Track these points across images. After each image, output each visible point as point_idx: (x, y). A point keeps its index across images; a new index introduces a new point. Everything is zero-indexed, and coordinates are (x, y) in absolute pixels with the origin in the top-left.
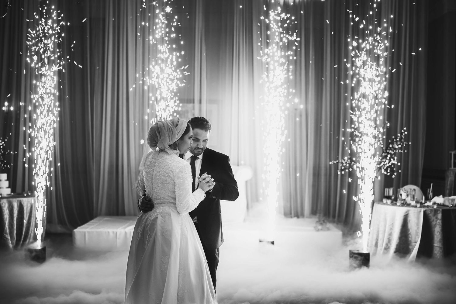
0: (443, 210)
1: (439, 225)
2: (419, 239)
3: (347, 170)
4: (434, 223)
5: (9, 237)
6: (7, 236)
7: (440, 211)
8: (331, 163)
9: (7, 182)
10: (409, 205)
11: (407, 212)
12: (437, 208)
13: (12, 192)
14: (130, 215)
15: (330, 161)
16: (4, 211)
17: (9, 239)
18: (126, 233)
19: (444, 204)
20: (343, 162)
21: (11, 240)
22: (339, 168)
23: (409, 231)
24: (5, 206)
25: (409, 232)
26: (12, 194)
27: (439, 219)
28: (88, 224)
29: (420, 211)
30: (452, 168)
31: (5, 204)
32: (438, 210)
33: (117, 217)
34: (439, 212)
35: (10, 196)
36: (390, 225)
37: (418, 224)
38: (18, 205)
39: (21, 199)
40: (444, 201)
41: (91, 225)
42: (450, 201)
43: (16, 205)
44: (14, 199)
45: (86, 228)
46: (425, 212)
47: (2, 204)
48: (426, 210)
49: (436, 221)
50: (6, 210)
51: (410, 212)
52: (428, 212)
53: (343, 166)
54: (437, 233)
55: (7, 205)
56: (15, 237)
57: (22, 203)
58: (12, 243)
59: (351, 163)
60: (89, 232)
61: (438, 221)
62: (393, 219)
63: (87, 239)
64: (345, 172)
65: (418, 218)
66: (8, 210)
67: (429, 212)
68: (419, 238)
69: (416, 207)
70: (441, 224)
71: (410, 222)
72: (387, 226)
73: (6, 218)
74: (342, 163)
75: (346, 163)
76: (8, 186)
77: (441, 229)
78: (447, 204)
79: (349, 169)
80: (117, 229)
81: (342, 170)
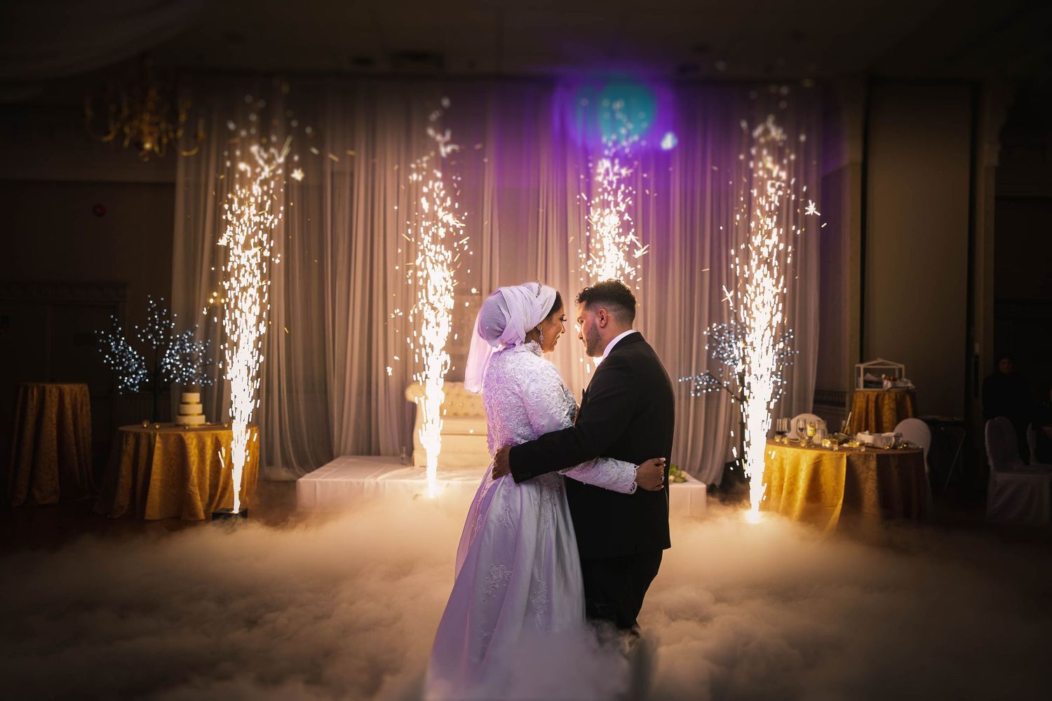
0: (877, 455)
1: (872, 479)
2: (841, 502)
3: (704, 391)
4: (863, 476)
5: (197, 491)
6: (193, 488)
7: (873, 456)
8: (680, 380)
9: (201, 406)
10: (819, 447)
11: (818, 458)
12: (866, 451)
13: (207, 421)
14: (387, 455)
15: (680, 377)
16: (189, 450)
17: (197, 494)
18: (377, 483)
19: (873, 445)
20: (699, 379)
21: (201, 496)
22: (693, 388)
23: (822, 488)
24: (192, 442)
25: (822, 490)
26: (208, 423)
27: (871, 469)
28: (322, 468)
29: (841, 457)
30: (862, 388)
31: (193, 439)
32: (869, 456)
33: (368, 457)
34: (871, 458)
35: (203, 427)
36: (790, 478)
37: (837, 477)
38: (212, 441)
39: (218, 432)
40: (875, 440)
41: (327, 471)
42: (884, 441)
43: (209, 442)
44: (207, 432)
45: (318, 476)
46: (848, 458)
47: (188, 439)
48: (850, 456)
49: (868, 473)
50: (194, 448)
51: (824, 458)
52: (853, 458)
53: (699, 385)
54: (870, 492)
55: (195, 442)
56: (208, 490)
57: (220, 438)
58: (202, 500)
59: (710, 381)
60: (321, 483)
61: (871, 473)
62: (796, 469)
63: (318, 492)
64: (702, 394)
65: (838, 468)
66: (198, 449)
67: (856, 459)
68: (839, 499)
69: (831, 449)
70: (875, 477)
71: (824, 473)
72: (786, 479)
73: (194, 461)
74: (697, 381)
75: (703, 381)
76: (201, 412)
77: (875, 485)
78: (879, 444)
79: (707, 390)
80: (364, 478)
81: (696, 391)
